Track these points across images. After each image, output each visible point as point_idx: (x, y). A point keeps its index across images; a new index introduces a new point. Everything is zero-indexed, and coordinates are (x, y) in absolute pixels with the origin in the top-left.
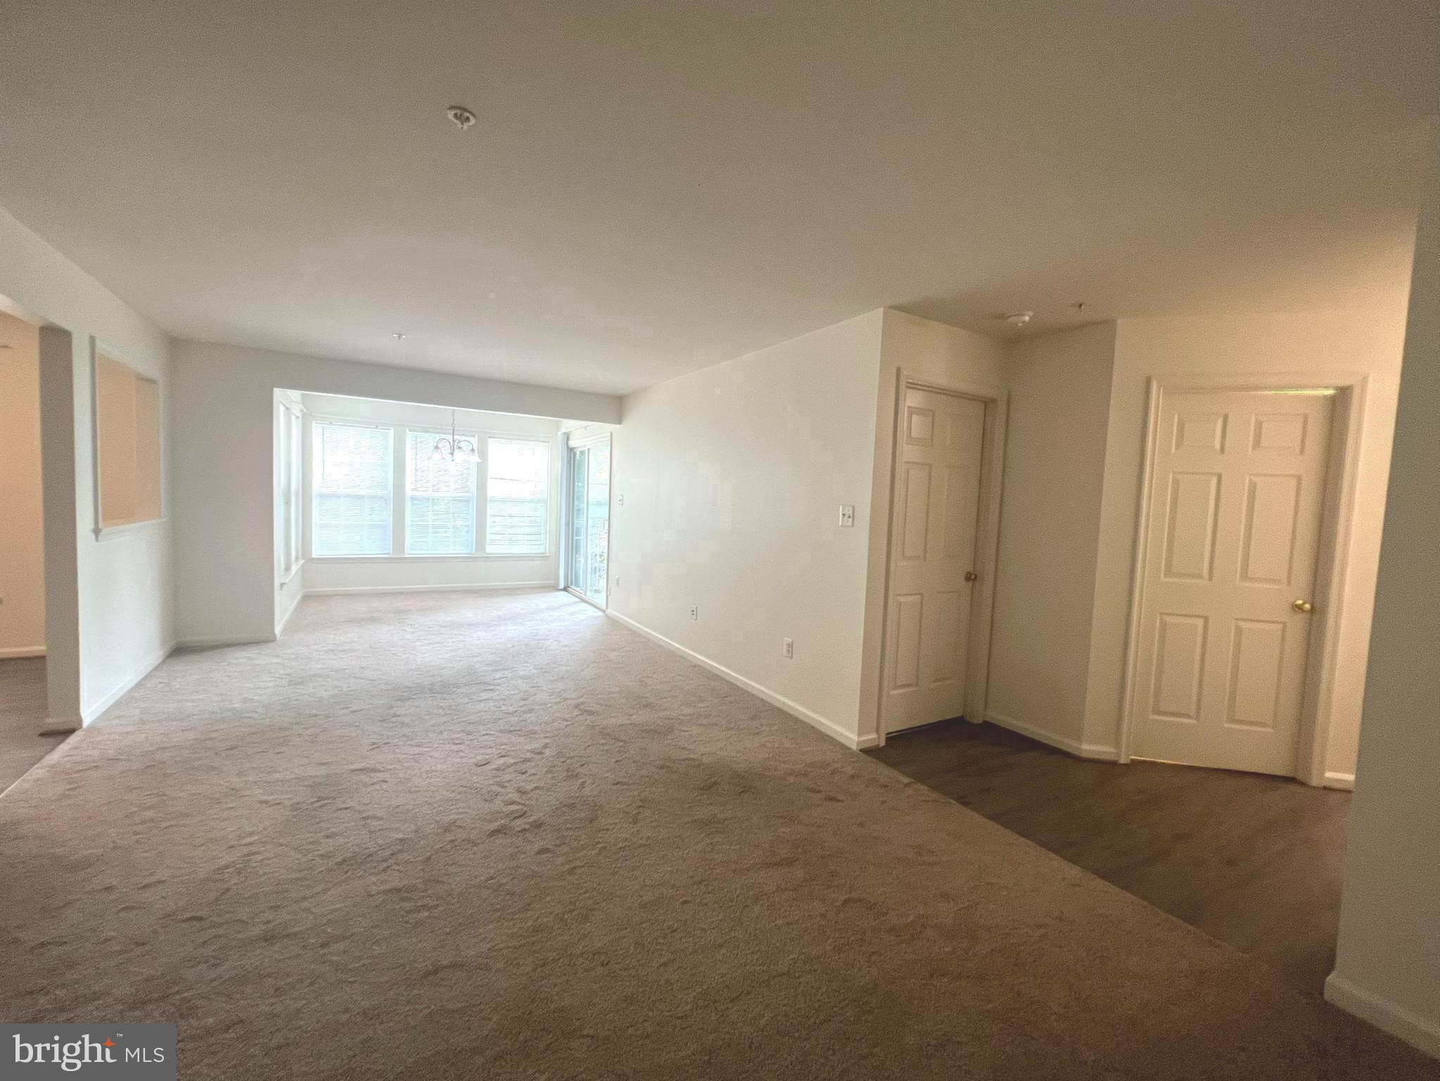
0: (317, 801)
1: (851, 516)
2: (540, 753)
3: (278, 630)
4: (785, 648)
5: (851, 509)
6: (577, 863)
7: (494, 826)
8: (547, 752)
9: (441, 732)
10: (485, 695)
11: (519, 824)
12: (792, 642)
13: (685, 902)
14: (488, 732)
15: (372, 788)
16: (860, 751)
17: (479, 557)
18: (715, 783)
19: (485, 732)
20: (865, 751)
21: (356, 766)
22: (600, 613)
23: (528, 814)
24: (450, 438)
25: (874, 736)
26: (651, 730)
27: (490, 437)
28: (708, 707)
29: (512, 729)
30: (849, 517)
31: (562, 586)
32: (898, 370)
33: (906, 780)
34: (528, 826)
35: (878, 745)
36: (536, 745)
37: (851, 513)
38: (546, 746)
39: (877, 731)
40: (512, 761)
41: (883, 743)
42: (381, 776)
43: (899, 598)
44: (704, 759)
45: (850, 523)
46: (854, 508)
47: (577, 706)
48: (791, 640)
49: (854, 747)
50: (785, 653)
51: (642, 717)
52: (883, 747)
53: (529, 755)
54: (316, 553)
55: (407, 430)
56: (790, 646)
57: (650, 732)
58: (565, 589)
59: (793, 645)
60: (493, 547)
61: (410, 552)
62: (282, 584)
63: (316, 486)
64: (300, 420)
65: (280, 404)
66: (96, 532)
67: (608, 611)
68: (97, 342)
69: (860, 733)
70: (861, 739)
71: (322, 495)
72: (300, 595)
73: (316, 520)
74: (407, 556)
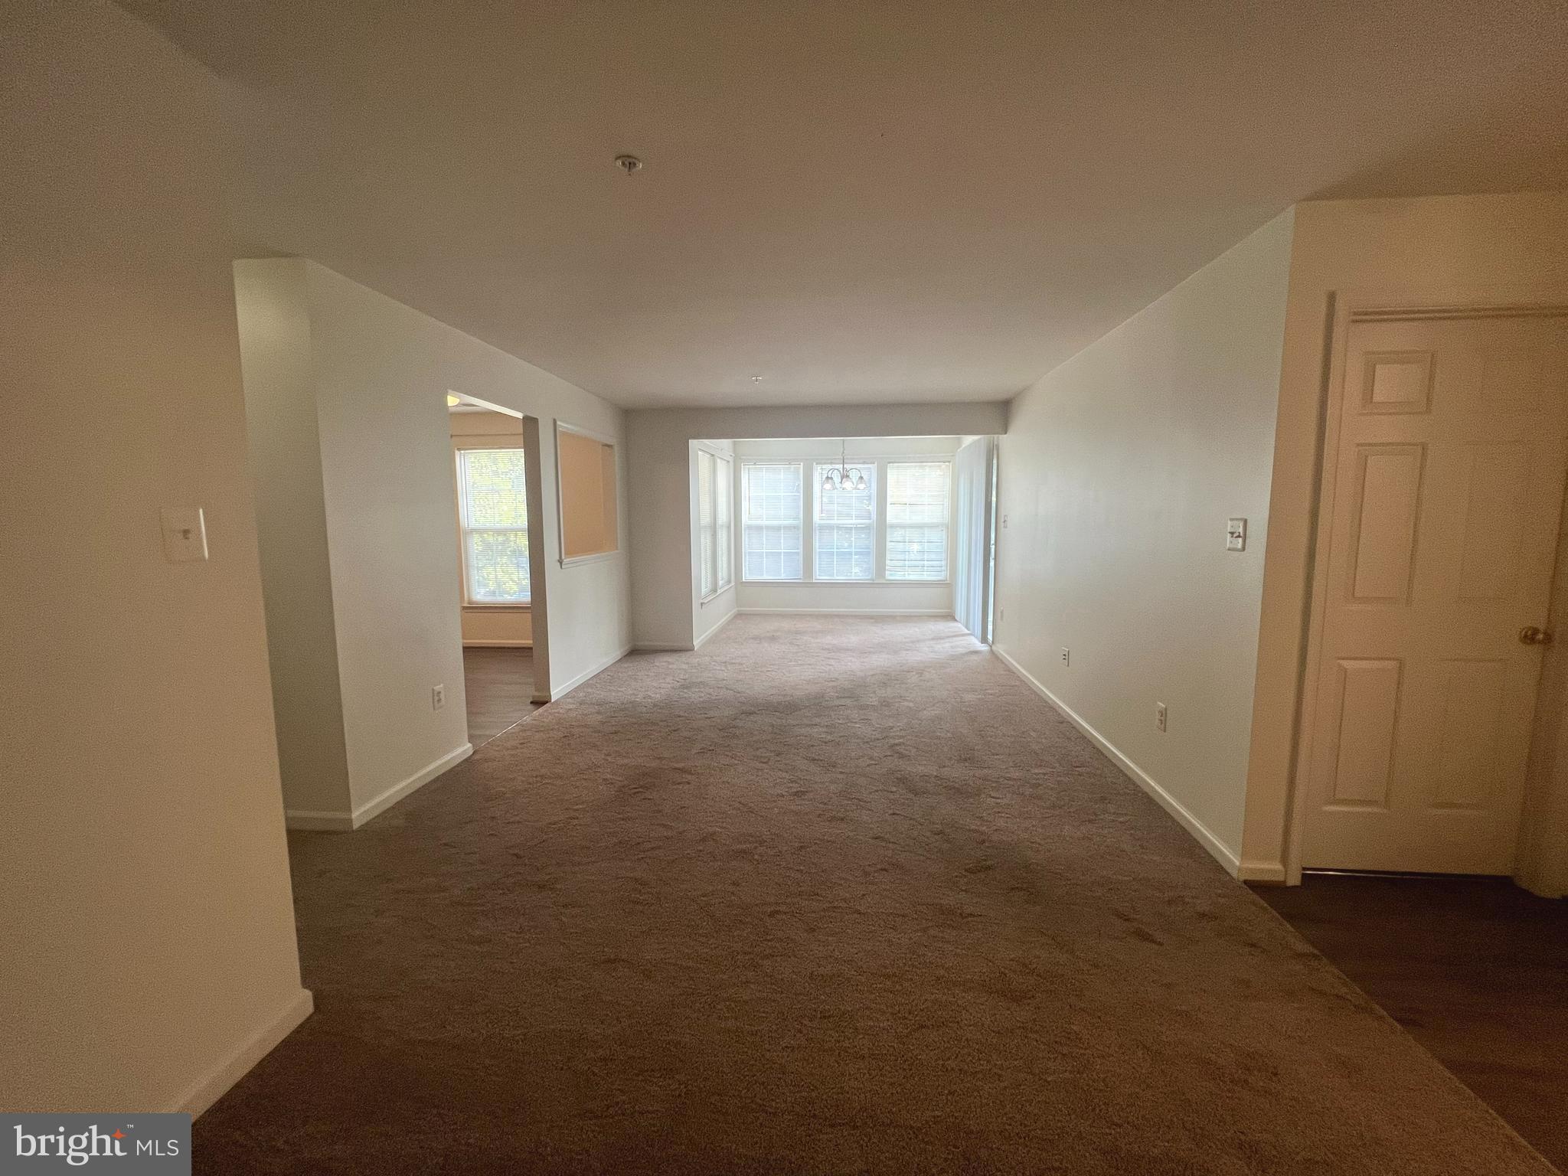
0: (636, 788)
1: (1241, 534)
3: (697, 643)
4: (1158, 716)
5: (1241, 524)
9: (757, 749)
12: (1166, 709)
15: (676, 787)
16: (1245, 882)
17: (878, 583)
18: (989, 868)
20: (1255, 886)
22: (985, 648)
24: (840, 467)
25: (1277, 866)
27: (890, 463)
28: (1045, 774)
30: (1239, 536)
32: (1332, 297)
33: (1303, 949)
35: (1285, 882)
37: (1241, 530)
39: (1284, 860)
41: (1294, 880)
42: (689, 778)
43: (1341, 662)
44: (995, 837)
45: (1240, 546)
46: (1245, 521)
47: (892, 747)
48: (1164, 706)
49: (1234, 874)
50: (1157, 722)
51: (957, 773)
52: (1294, 887)
54: (747, 576)
55: (815, 464)
56: (1163, 713)
57: (958, 791)
59: (1166, 713)
60: (893, 575)
61: (818, 577)
62: (702, 603)
63: (745, 519)
64: (732, 463)
65: (700, 453)
66: (561, 562)
67: (994, 648)
68: (558, 423)
69: (1244, 856)
70: (1246, 865)
71: (750, 528)
72: (732, 613)
73: (746, 549)
74: (814, 581)
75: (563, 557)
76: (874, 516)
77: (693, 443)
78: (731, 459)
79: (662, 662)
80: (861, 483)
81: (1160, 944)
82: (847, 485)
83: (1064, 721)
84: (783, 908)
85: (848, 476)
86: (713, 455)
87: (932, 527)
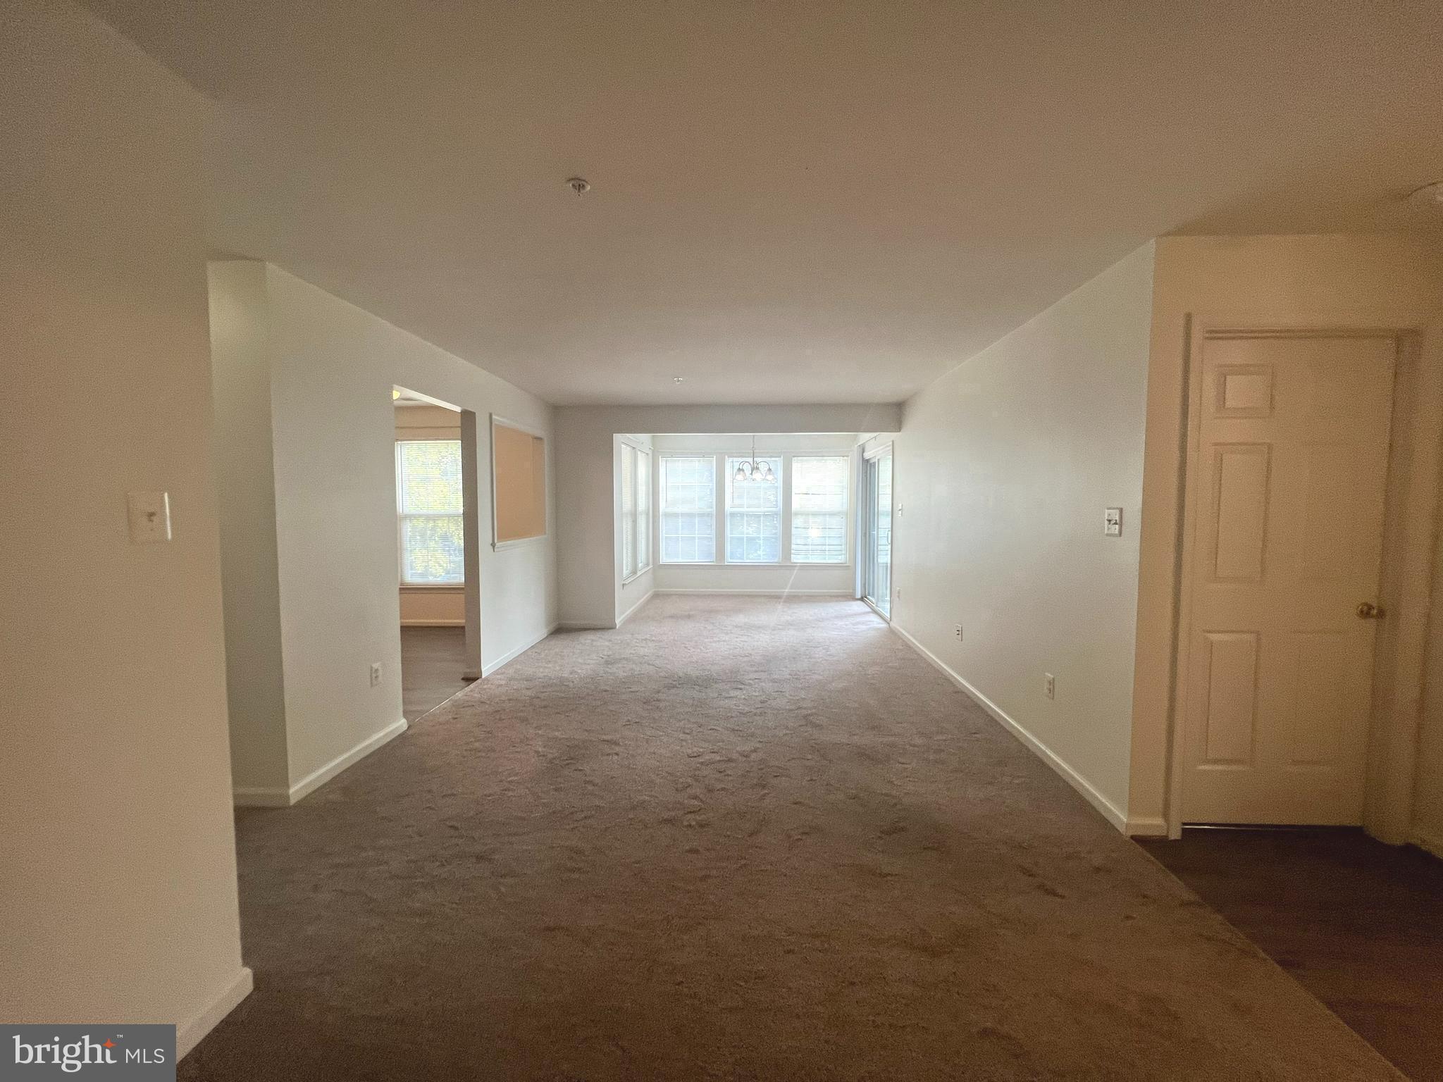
0: (567, 760)
1: (1118, 522)
2: (746, 756)
3: (619, 621)
4: (1046, 686)
5: (1118, 513)
8: (753, 756)
10: (733, 693)
12: (1054, 679)
14: (715, 728)
15: (605, 757)
16: (1132, 837)
17: (786, 566)
18: (903, 829)
19: (713, 727)
20: (1140, 840)
21: (605, 737)
22: (884, 625)
24: (750, 460)
25: (1159, 821)
26: (865, 754)
27: (793, 457)
28: (945, 741)
29: (737, 728)
30: (1116, 523)
31: (859, 596)
32: (1189, 318)
33: (1188, 896)
35: (1167, 836)
36: (747, 747)
37: (1117, 518)
38: (755, 751)
39: (1166, 816)
40: (718, 758)
41: (1175, 834)
42: (617, 749)
43: (1209, 635)
44: (905, 801)
45: (1117, 532)
46: (1121, 510)
47: (805, 717)
48: (1052, 676)
49: (1122, 829)
50: (1046, 691)
51: (866, 739)
52: (1175, 841)
53: (735, 756)
54: (664, 559)
55: (726, 457)
56: (1052, 684)
57: (864, 755)
58: (862, 599)
59: (1054, 682)
60: (797, 559)
61: (730, 560)
62: (623, 585)
63: (662, 506)
64: (651, 455)
65: (623, 445)
66: (493, 545)
67: (892, 624)
68: (494, 417)
69: (1132, 812)
70: (1133, 822)
71: (667, 515)
72: (650, 593)
73: (663, 534)
74: (726, 564)
75: (496, 541)
76: (781, 505)
77: (618, 438)
78: (650, 453)
79: (587, 639)
80: (770, 474)
81: (1063, 897)
82: (757, 475)
83: (959, 692)
84: (714, 872)
85: (757, 468)
86: (634, 448)
87: (832, 514)
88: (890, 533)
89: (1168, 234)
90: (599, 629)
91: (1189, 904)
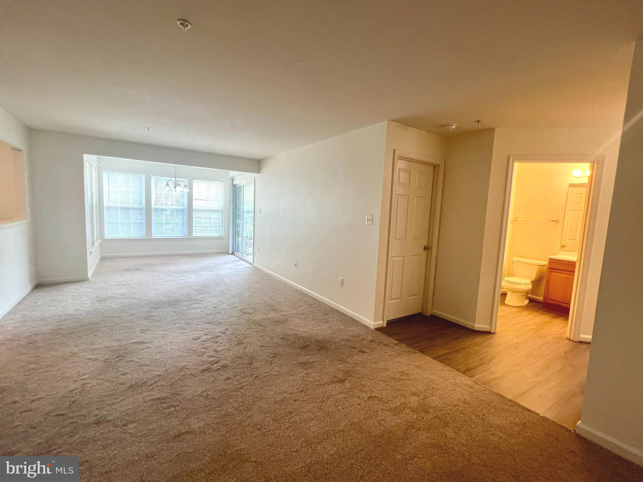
0: (116, 358)
1: (371, 220)
2: (224, 333)
3: (89, 275)
4: (340, 282)
5: (371, 216)
6: (244, 384)
7: (204, 367)
8: (227, 332)
9: (175, 324)
10: (196, 306)
11: (216, 366)
13: (296, 400)
14: (198, 323)
15: (142, 351)
16: (375, 329)
17: (189, 238)
18: (308, 345)
19: (197, 324)
20: (378, 329)
21: (135, 341)
22: (250, 265)
23: (219, 362)
24: (174, 179)
25: (381, 322)
26: (277, 321)
27: (194, 179)
28: (303, 310)
29: (210, 322)
30: (370, 220)
31: (231, 252)
32: (394, 150)
33: (396, 342)
34: (220, 368)
35: (383, 326)
36: (222, 329)
37: (371, 218)
38: (227, 330)
39: (383, 320)
40: (211, 337)
41: (385, 325)
42: (147, 345)
43: (393, 258)
44: (303, 335)
45: (371, 223)
46: (373, 216)
47: (241, 310)
48: (342, 278)
49: (372, 328)
50: (340, 284)
52: (385, 327)
53: (218, 334)
54: (107, 236)
55: (152, 175)
56: (342, 281)
57: (277, 322)
58: (232, 254)
59: (343, 280)
60: (197, 233)
61: (155, 236)
62: (91, 252)
63: (105, 204)
64: (97, 170)
65: (87, 162)
67: (254, 264)
69: (375, 321)
70: (375, 324)
71: (109, 208)
72: (99, 257)
73: (106, 220)
74: (153, 238)
76: (186, 204)
77: (85, 156)
82: (178, 189)
85: (178, 184)
87: (215, 211)
88: (253, 221)
89: (393, 120)
90: (80, 281)
91: (396, 344)
